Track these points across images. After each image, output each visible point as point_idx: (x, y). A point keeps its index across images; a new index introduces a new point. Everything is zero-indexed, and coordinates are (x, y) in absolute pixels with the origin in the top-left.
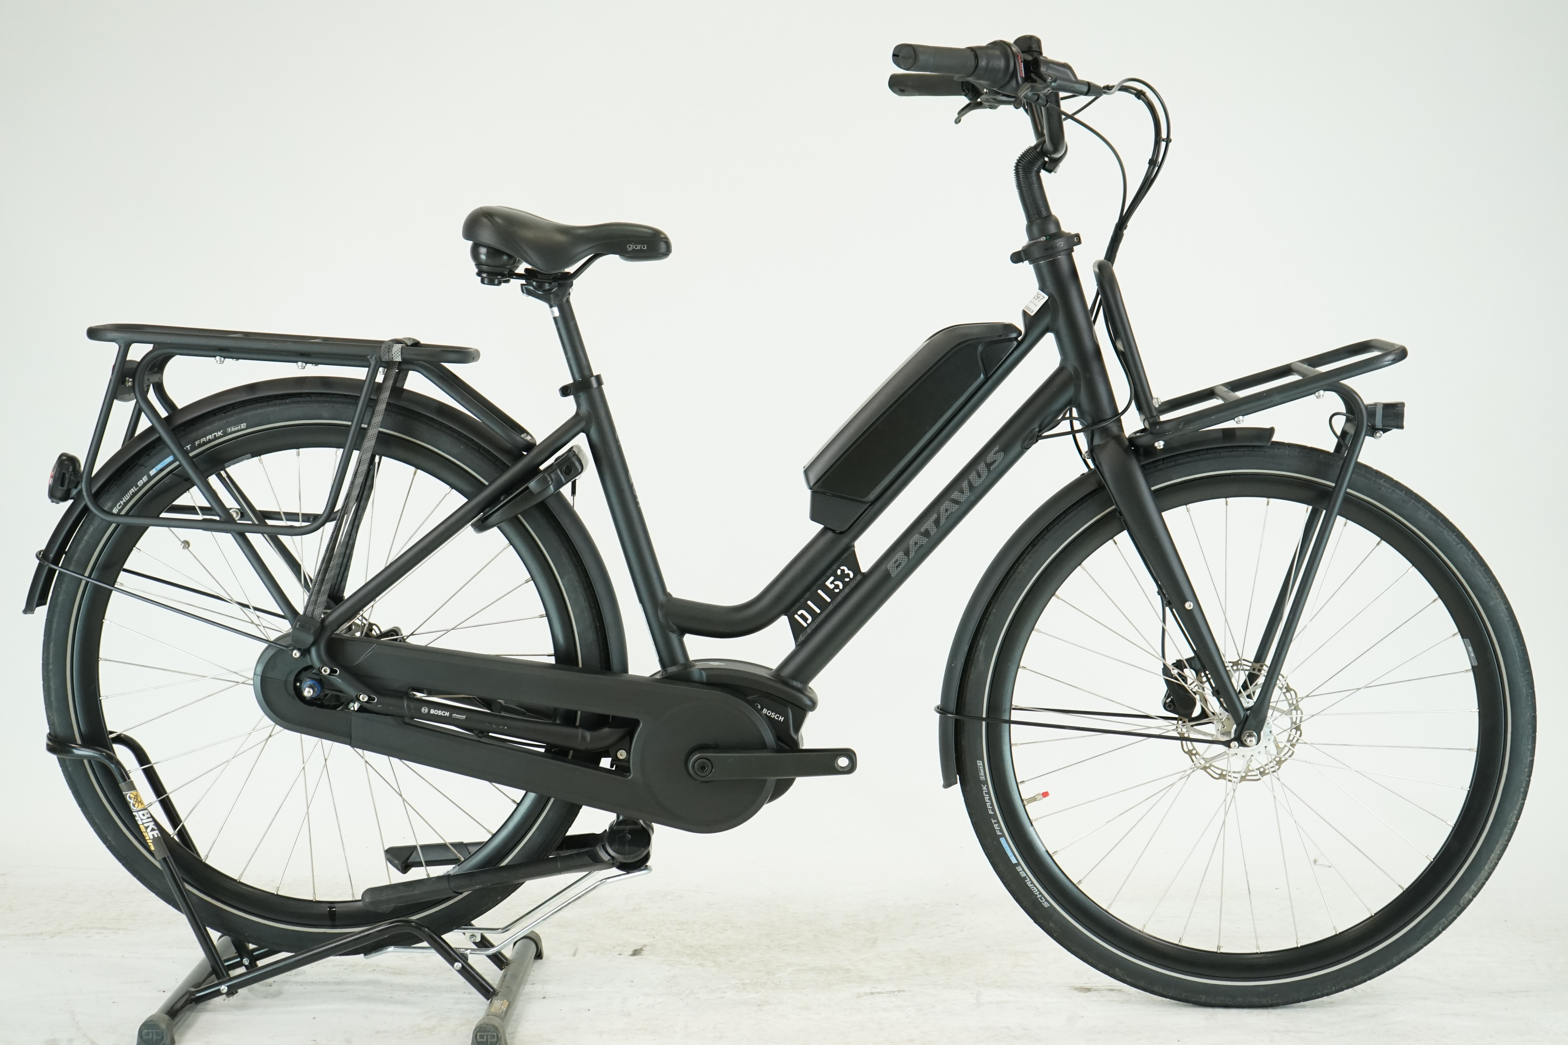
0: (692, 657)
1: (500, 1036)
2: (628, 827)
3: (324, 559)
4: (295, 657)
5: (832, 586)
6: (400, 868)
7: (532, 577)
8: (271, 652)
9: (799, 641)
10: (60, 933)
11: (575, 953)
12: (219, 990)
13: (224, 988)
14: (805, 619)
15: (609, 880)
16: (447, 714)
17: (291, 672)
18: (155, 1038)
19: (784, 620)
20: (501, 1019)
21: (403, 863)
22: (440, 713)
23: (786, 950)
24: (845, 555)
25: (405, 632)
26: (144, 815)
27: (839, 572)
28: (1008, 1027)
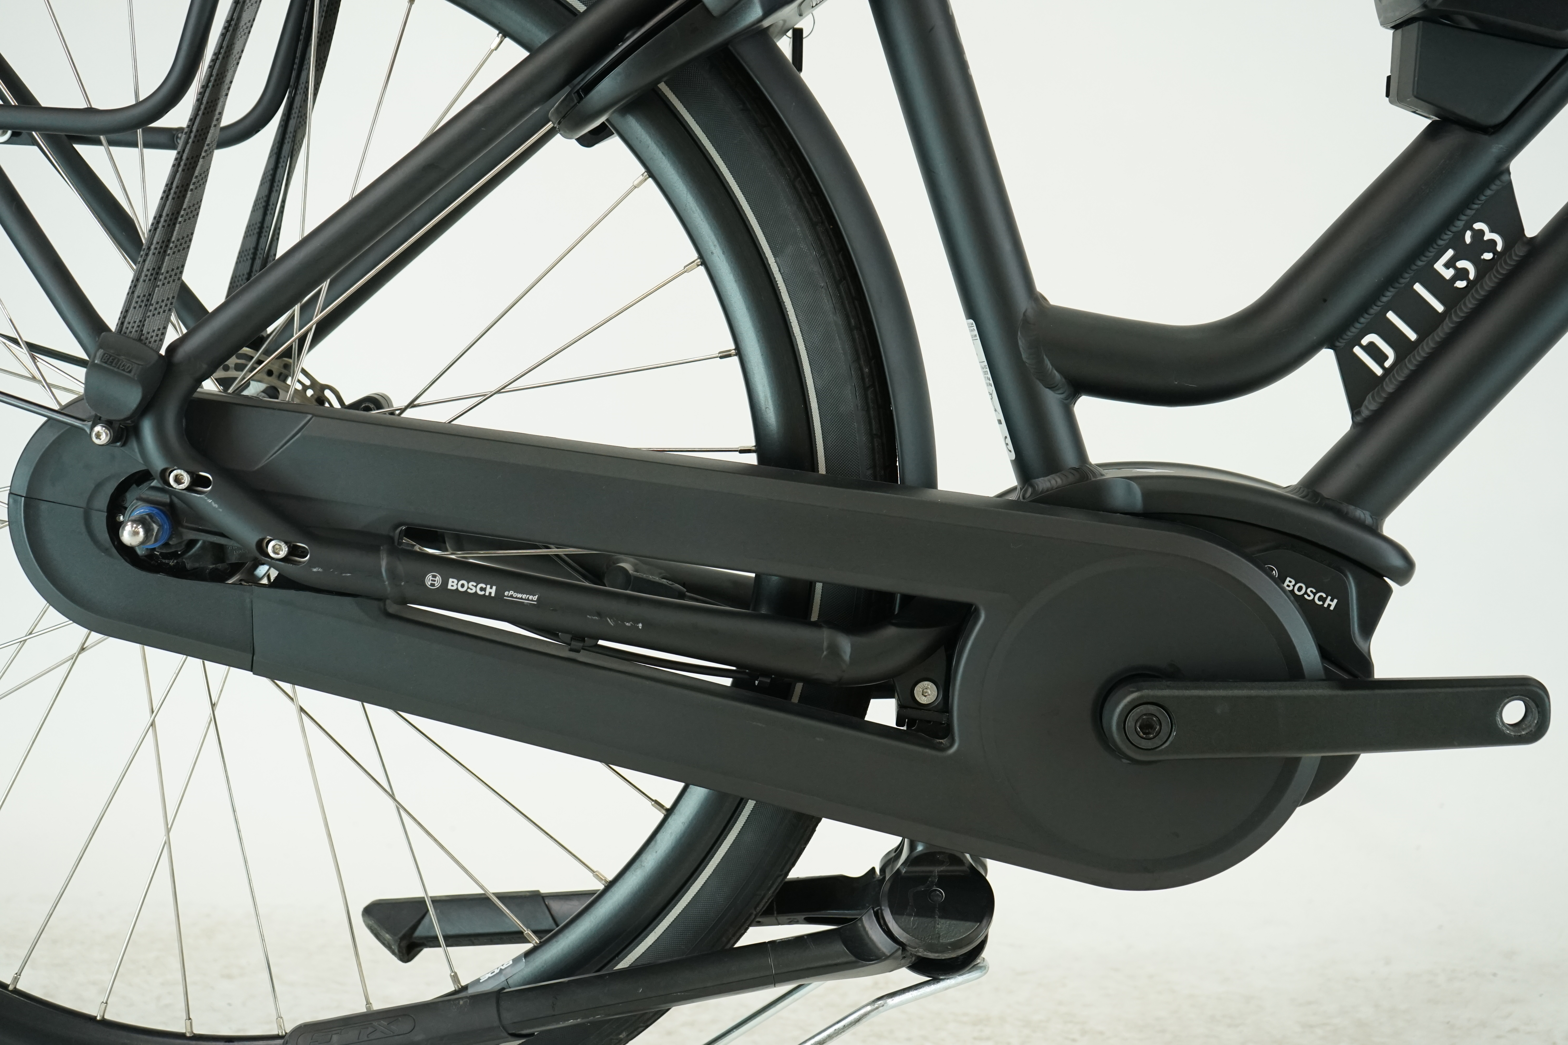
0: (1096, 454)
2: (937, 870)
3: (170, 190)
4: (97, 441)
5: (1448, 274)
6: (396, 951)
7: (701, 256)
8: (51, 437)
9: (1365, 413)
14: (1379, 357)
15: (890, 1002)
16: (491, 591)
17: (99, 486)
19: (1326, 359)
21: (402, 938)
22: (472, 587)
24: (1488, 192)
25: (398, 402)
27: (1468, 237)
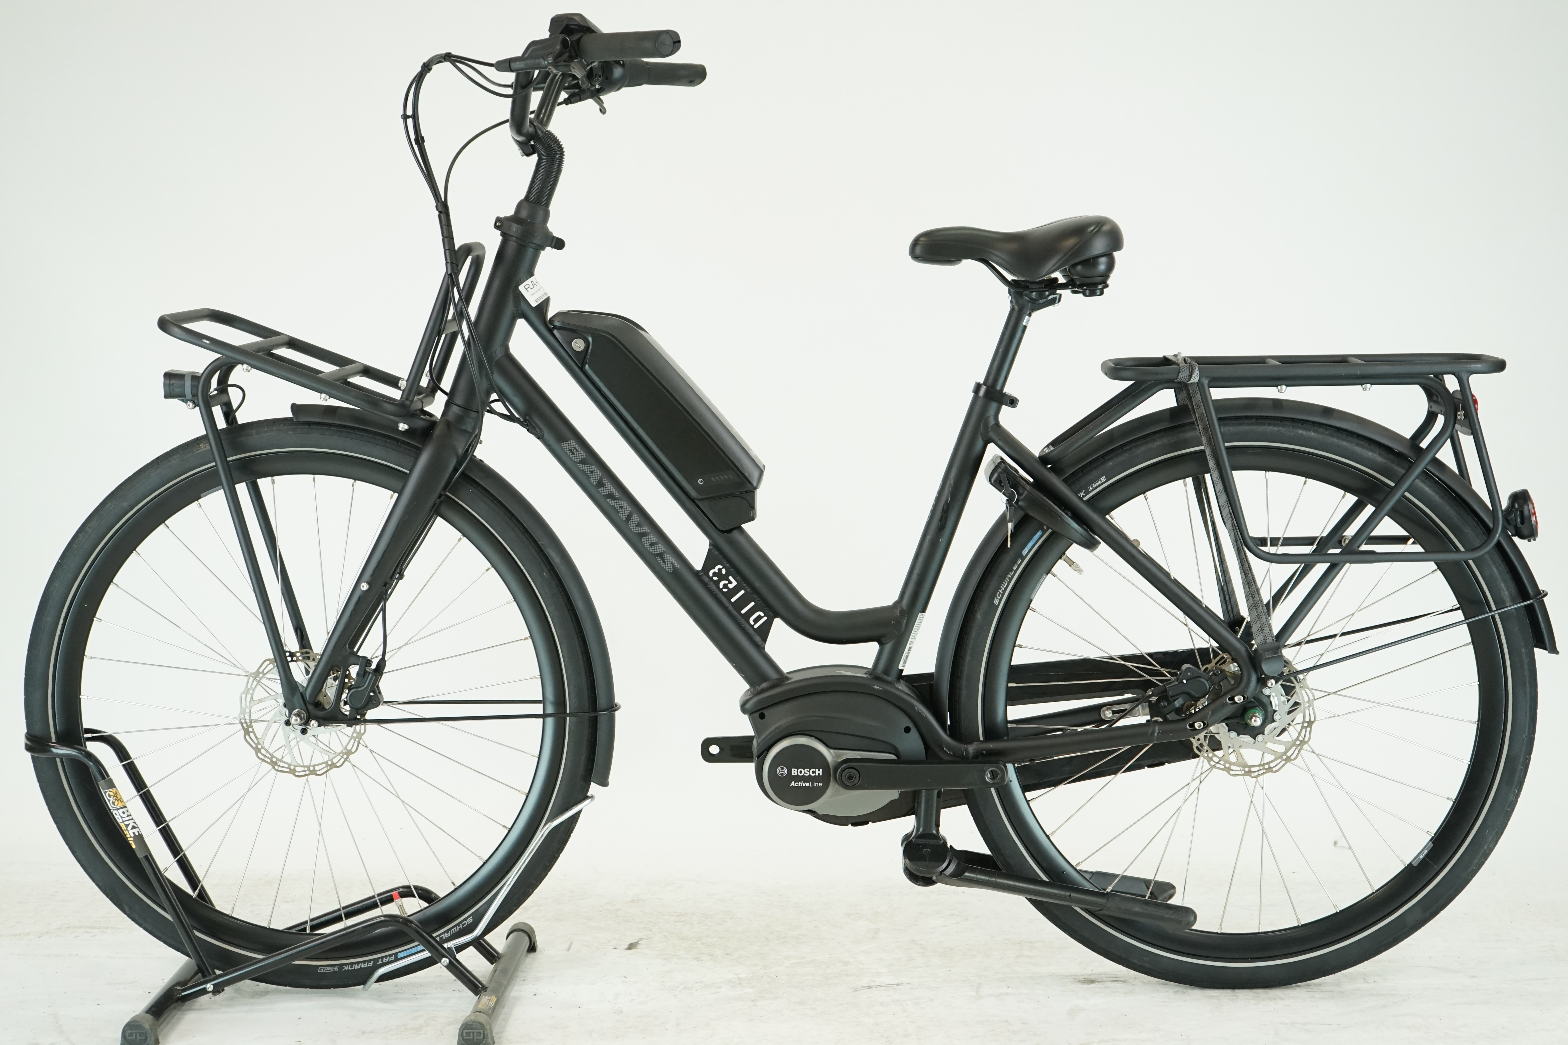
1: (486, 1033)
10: (47, 933)
11: (570, 948)
12: (205, 988)
13: (210, 987)
18: (139, 1038)
20: (488, 1016)
23: (786, 942)
26: (124, 813)
28: (1007, 1022)
